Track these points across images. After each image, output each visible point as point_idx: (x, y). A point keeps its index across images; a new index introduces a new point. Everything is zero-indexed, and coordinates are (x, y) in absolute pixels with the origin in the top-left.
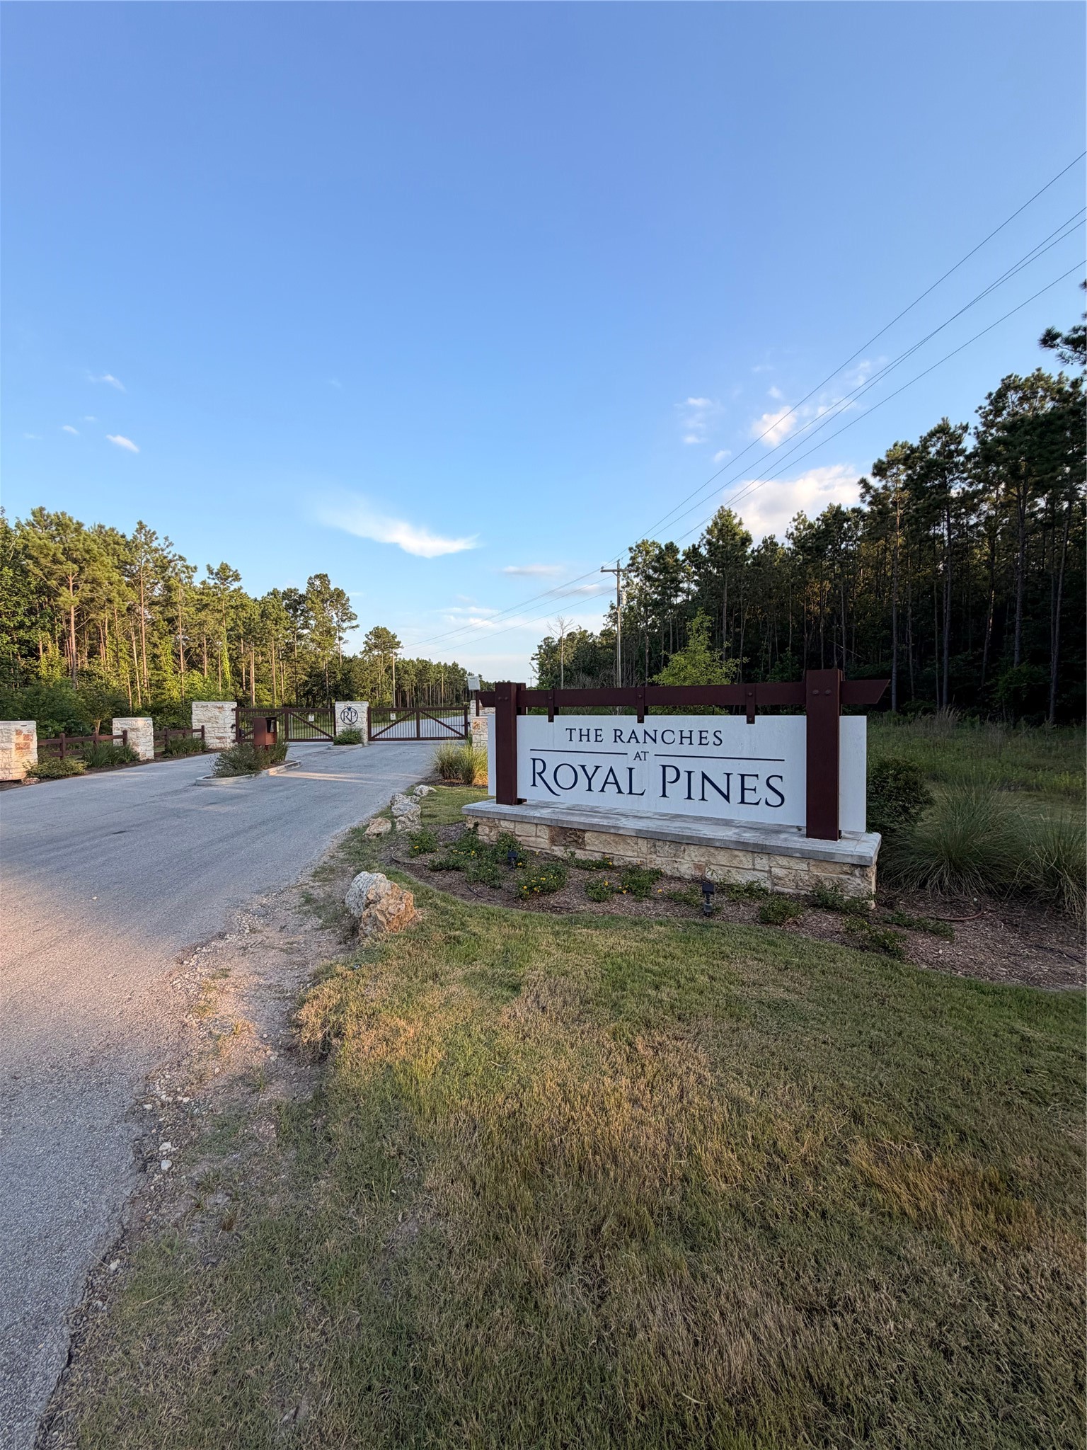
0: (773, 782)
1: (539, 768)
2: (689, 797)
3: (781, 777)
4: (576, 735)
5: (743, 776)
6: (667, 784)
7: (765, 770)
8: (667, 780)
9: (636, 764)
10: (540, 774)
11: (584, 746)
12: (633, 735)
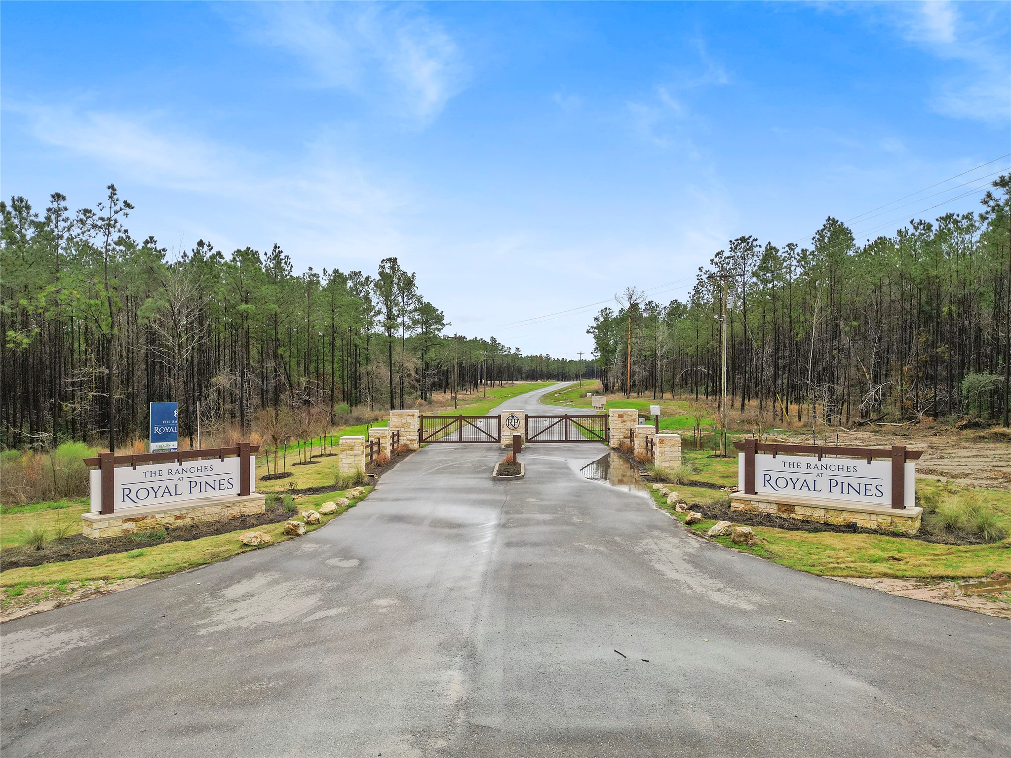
0: (878, 487)
2: (842, 493)
3: (881, 486)
4: (787, 464)
5: (866, 485)
6: (832, 487)
7: (875, 482)
9: (817, 478)
10: (768, 481)
11: (792, 469)
12: (816, 466)
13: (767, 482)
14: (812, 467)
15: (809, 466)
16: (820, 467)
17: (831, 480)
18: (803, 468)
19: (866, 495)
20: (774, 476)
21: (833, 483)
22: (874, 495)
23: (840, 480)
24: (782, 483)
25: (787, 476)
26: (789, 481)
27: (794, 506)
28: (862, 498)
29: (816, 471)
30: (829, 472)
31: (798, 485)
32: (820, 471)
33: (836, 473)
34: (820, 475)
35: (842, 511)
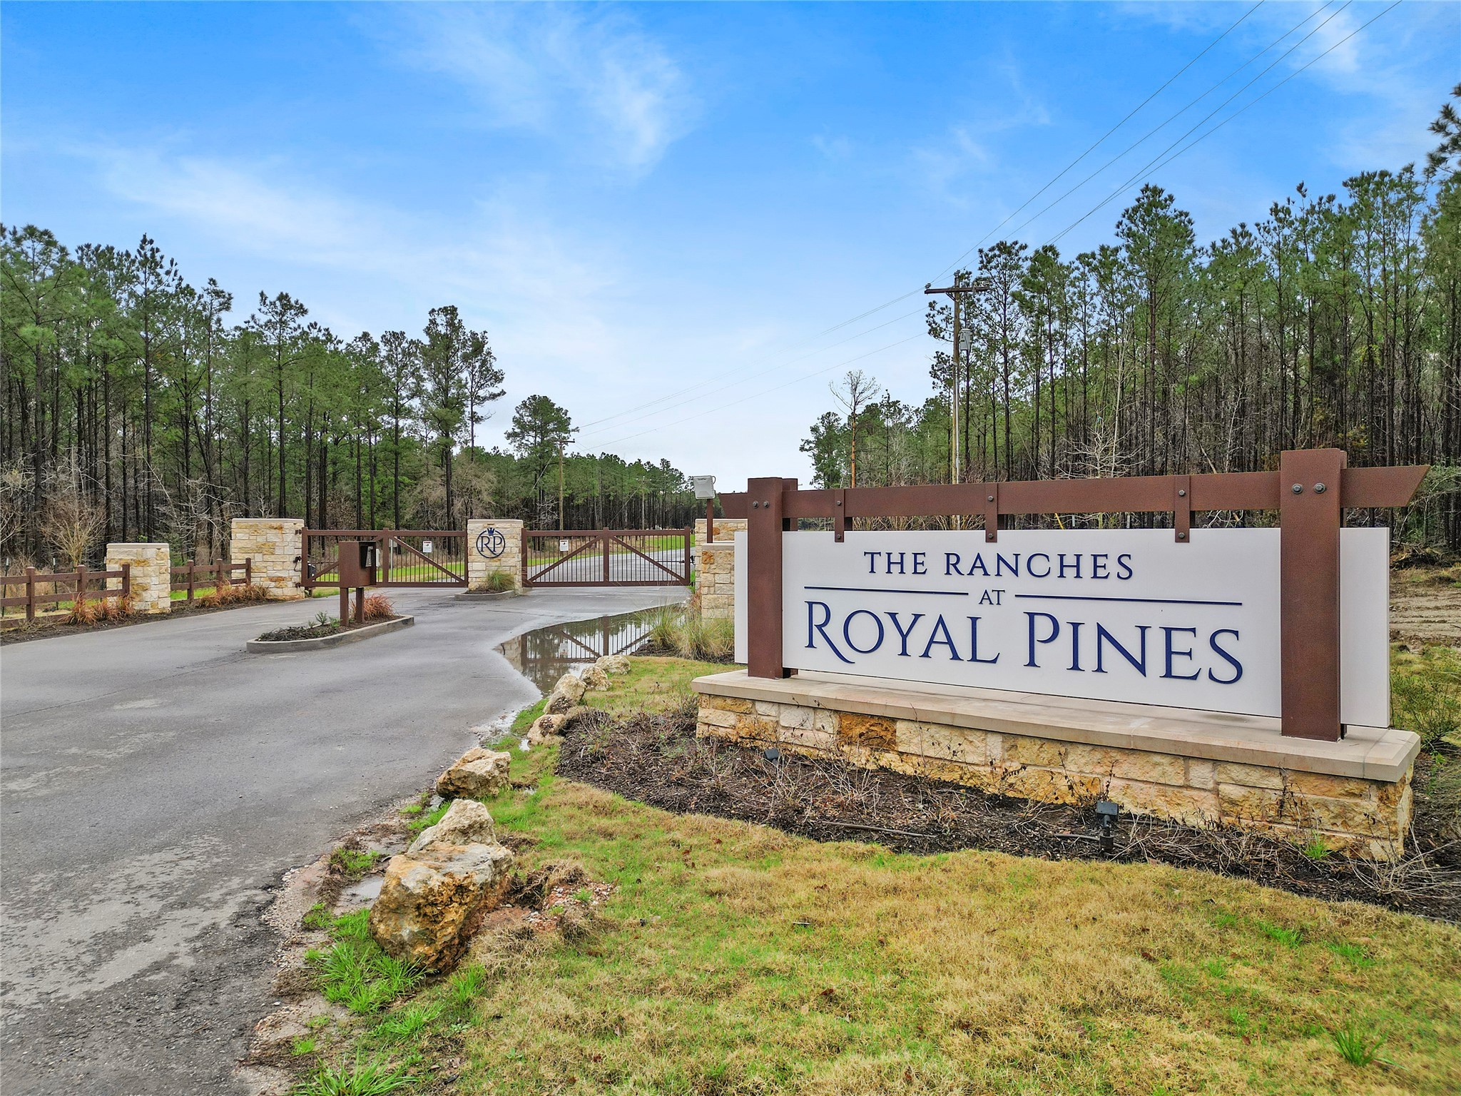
0: (1222, 641)
1: (819, 616)
2: (1075, 667)
3: (1236, 633)
4: (881, 562)
5: (1168, 631)
6: (1036, 644)
7: (1208, 620)
8: (1037, 638)
9: (984, 611)
10: (820, 627)
11: (896, 581)
12: (979, 563)
13: (816, 629)
14: (965, 566)
15: (952, 563)
16: (991, 565)
17: (1031, 616)
18: (936, 577)
19: (1169, 674)
20: (841, 606)
21: (1043, 628)
22: (1204, 675)
23: (1068, 614)
24: (864, 632)
25: (881, 605)
26: (888, 623)
27: (894, 720)
28: (1153, 687)
29: (978, 584)
30: (1025, 583)
31: (917, 641)
32: (991, 583)
33: (1052, 585)
34: (993, 597)
35: (1065, 742)
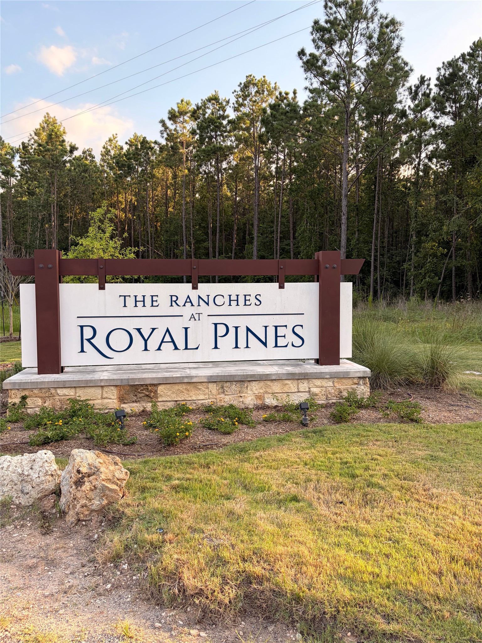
0: (297, 330)
1: (88, 333)
2: (237, 347)
3: (302, 326)
4: (130, 302)
5: (276, 327)
6: (218, 338)
7: (291, 321)
8: (218, 335)
9: (191, 324)
10: (89, 340)
11: (140, 310)
12: (189, 300)
13: (86, 341)
14: (181, 302)
16: (195, 301)
17: (216, 325)
18: (164, 307)
19: (276, 346)
20: (103, 327)
21: (221, 330)
22: (290, 345)
23: (232, 322)
24: (119, 340)
25: (131, 324)
26: (135, 334)
27: (156, 385)
28: (272, 353)
29: (188, 310)
30: (213, 309)
31: (153, 343)
32: (195, 310)
33: (225, 309)
34: (196, 317)
